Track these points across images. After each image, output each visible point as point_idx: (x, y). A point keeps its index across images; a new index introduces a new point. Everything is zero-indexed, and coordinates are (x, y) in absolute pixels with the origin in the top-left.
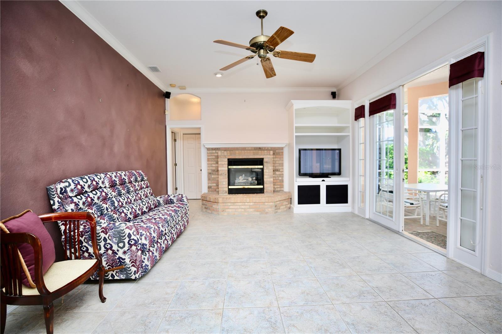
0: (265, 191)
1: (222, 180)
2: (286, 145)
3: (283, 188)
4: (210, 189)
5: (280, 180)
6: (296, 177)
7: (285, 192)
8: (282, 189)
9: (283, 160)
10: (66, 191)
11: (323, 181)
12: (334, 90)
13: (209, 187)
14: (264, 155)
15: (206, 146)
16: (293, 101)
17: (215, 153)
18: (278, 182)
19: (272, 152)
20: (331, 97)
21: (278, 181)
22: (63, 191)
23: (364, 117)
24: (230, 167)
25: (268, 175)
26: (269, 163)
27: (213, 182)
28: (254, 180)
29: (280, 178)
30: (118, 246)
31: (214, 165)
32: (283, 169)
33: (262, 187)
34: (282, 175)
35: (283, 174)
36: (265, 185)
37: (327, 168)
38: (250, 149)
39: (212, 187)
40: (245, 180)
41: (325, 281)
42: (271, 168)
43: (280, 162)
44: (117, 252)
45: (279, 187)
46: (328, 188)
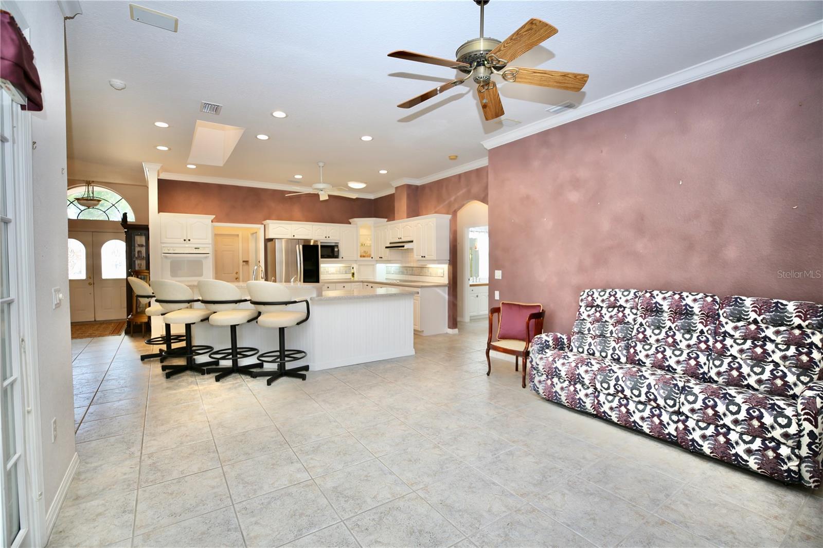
41: (362, 454)
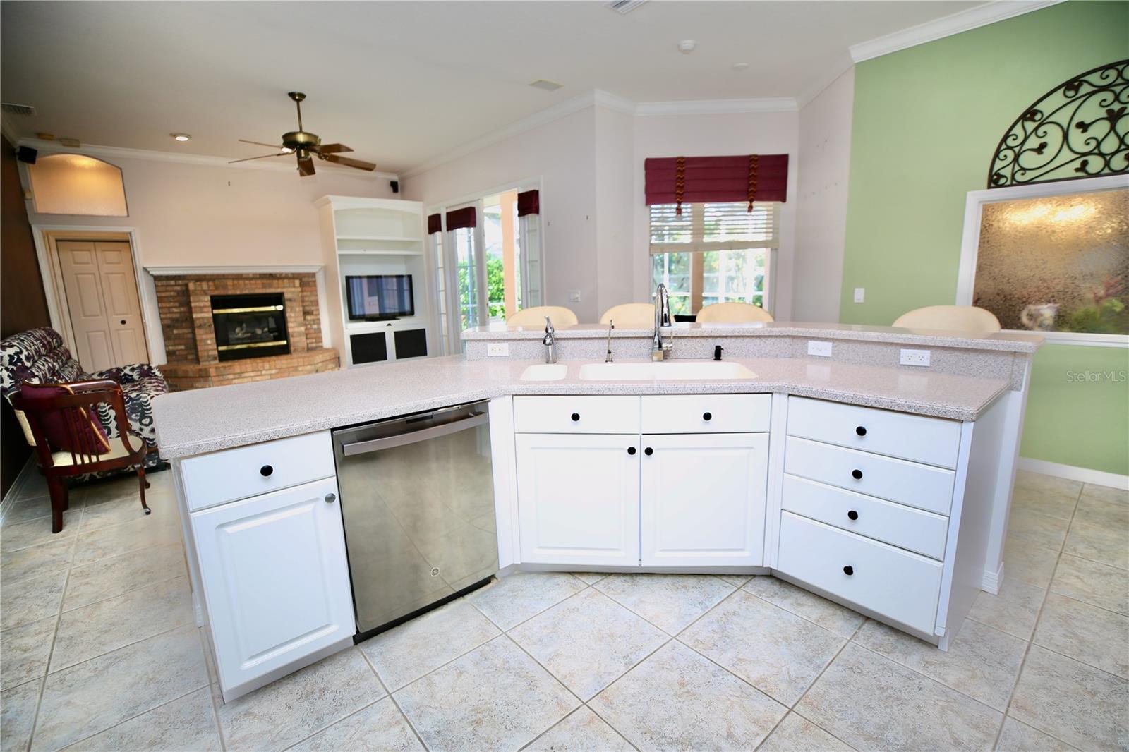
0: (292, 349)
1: (204, 337)
2: (320, 270)
3: (321, 342)
4: (174, 357)
5: (315, 329)
6: (346, 322)
7: (327, 350)
8: (320, 344)
9: (317, 295)
10: (19, 360)
11: (389, 325)
12: (395, 178)
13: (169, 354)
14: (284, 287)
15: (151, 273)
16: (331, 197)
17: (176, 285)
18: (314, 334)
19: (297, 282)
20: (391, 189)
21: (312, 331)
22: (15, 360)
23: (440, 230)
24: (216, 311)
25: (295, 321)
26: (294, 301)
27: (177, 342)
28: (266, 332)
29: (315, 326)
30: (142, 424)
31: (175, 310)
32: (318, 310)
33: (285, 342)
34: (318, 321)
35: (319, 319)
36: (292, 340)
37: (392, 305)
38: (251, 276)
39: (177, 353)
40: (249, 335)
42: (299, 309)
43: (313, 298)
44: (140, 432)
45: (314, 341)
46: (398, 335)
